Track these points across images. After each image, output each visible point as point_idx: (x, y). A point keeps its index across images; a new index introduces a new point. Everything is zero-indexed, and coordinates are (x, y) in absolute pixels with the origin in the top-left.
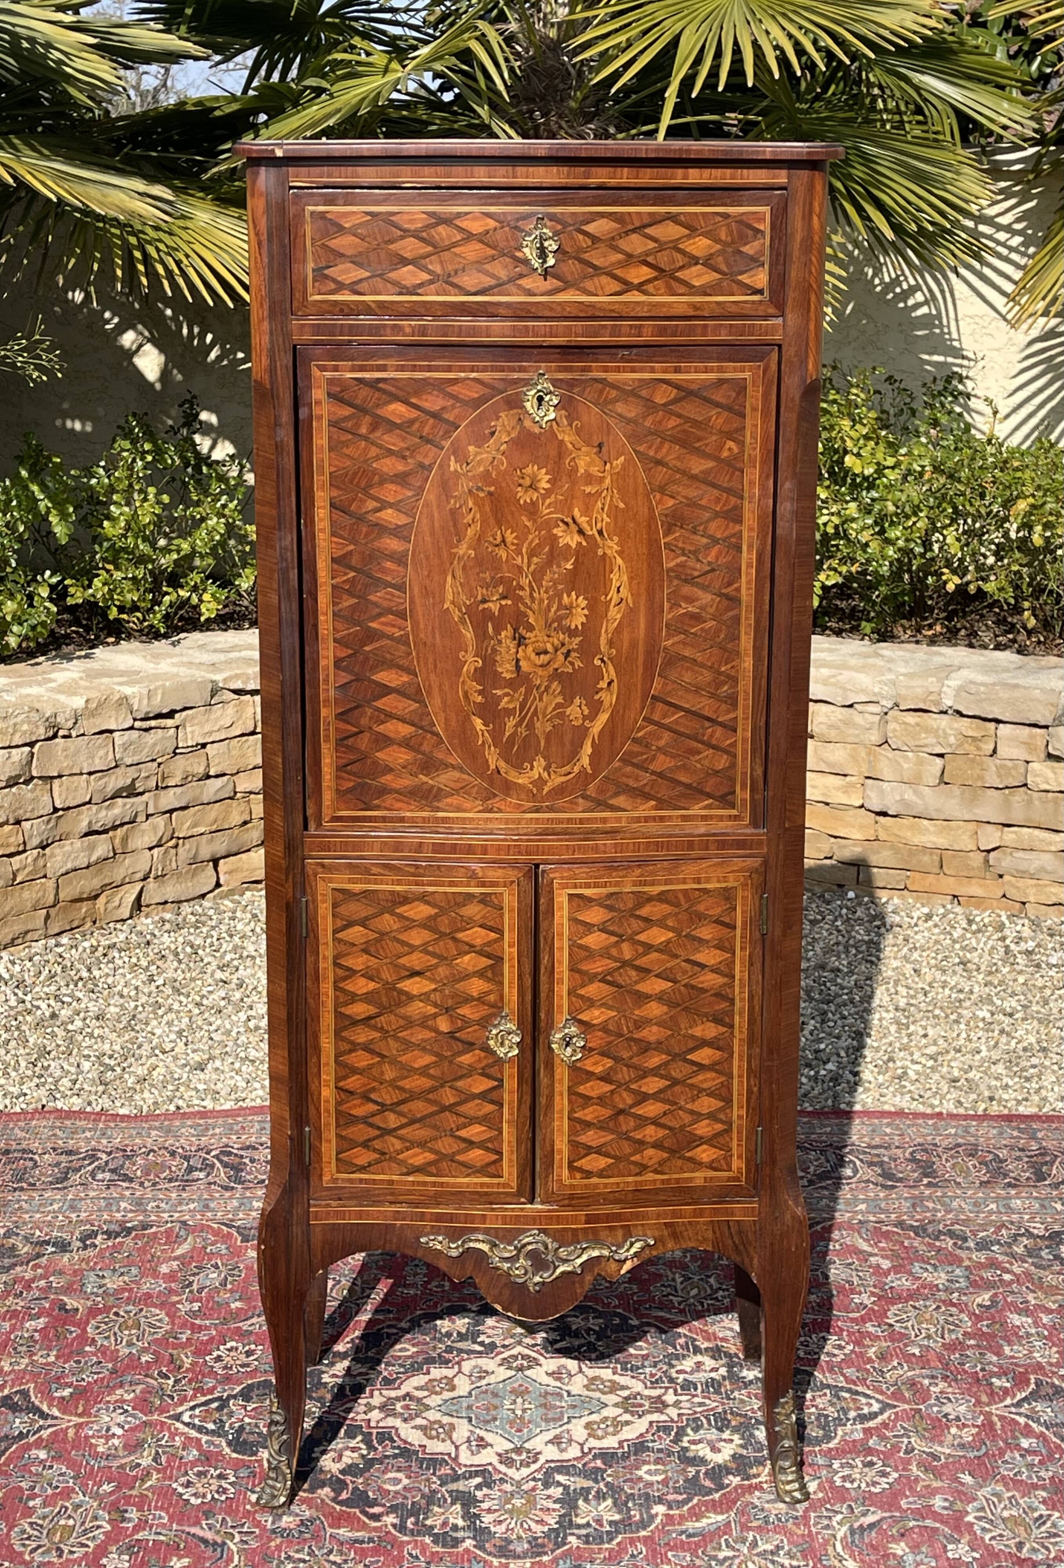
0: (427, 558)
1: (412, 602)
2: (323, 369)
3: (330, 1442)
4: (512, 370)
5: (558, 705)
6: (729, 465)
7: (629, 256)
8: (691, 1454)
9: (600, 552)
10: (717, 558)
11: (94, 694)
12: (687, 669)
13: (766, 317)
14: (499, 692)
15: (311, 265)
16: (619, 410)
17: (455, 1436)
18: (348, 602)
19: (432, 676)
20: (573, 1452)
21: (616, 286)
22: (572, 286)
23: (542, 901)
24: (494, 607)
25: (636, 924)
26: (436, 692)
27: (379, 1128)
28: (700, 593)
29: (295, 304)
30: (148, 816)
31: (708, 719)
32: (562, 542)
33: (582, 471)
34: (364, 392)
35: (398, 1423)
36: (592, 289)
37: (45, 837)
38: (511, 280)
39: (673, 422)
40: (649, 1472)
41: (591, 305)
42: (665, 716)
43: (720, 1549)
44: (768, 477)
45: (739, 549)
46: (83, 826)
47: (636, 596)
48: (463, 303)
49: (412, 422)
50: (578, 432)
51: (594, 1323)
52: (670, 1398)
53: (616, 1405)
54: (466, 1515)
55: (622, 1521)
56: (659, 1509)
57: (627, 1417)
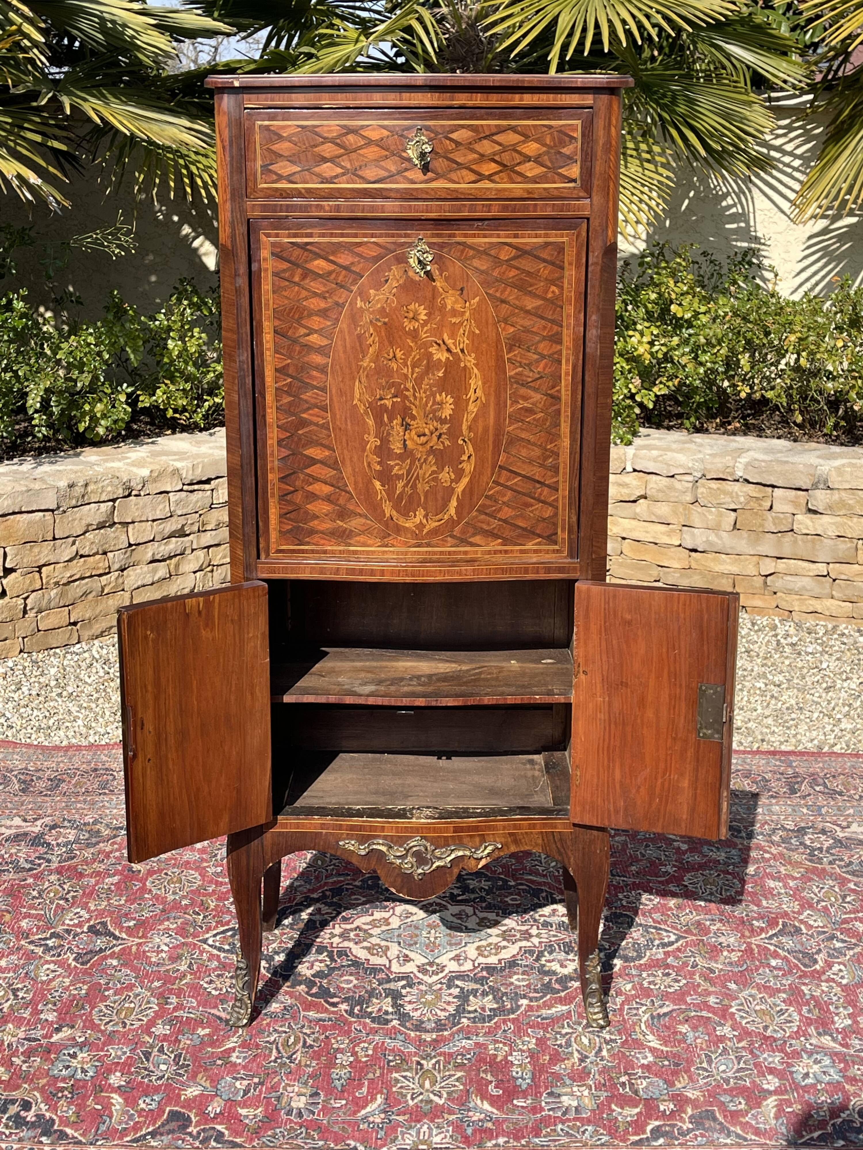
0: (341, 368)
1: (331, 400)
2: (268, 236)
3: (305, 956)
4: (400, 236)
5: (434, 472)
6: (552, 303)
7: (482, 155)
8: (546, 969)
9: (462, 365)
10: (544, 369)
11: (156, 467)
12: (524, 447)
13: (578, 199)
14: (392, 463)
15: (259, 163)
16: (475, 265)
17: (389, 954)
18: (286, 399)
19: (346, 452)
20: (468, 966)
21: (473, 177)
22: (442, 177)
24: (388, 403)
26: (348, 462)
28: (532, 393)
29: (249, 190)
30: (193, 550)
31: (538, 482)
32: (435, 357)
33: (449, 307)
34: (298, 252)
35: (351, 945)
36: (456, 179)
37: (123, 563)
38: (399, 173)
39: (513, 273)
40: (518, 979)
41: (456, 190)
42: (508, 480)
43: (563, 1028)
44: (579, 312)
45: (560, 362)
46: (149, 557)
47: (487, 395)
48: (365, 189)
49: (330, 273)
50: (447, 279)
51: (485, 884)
52: (534, 931)
53: (497, 936)
54: (394, 1005)
55: (498, 1008)
56: (524, 1002)
57: (504, 943)
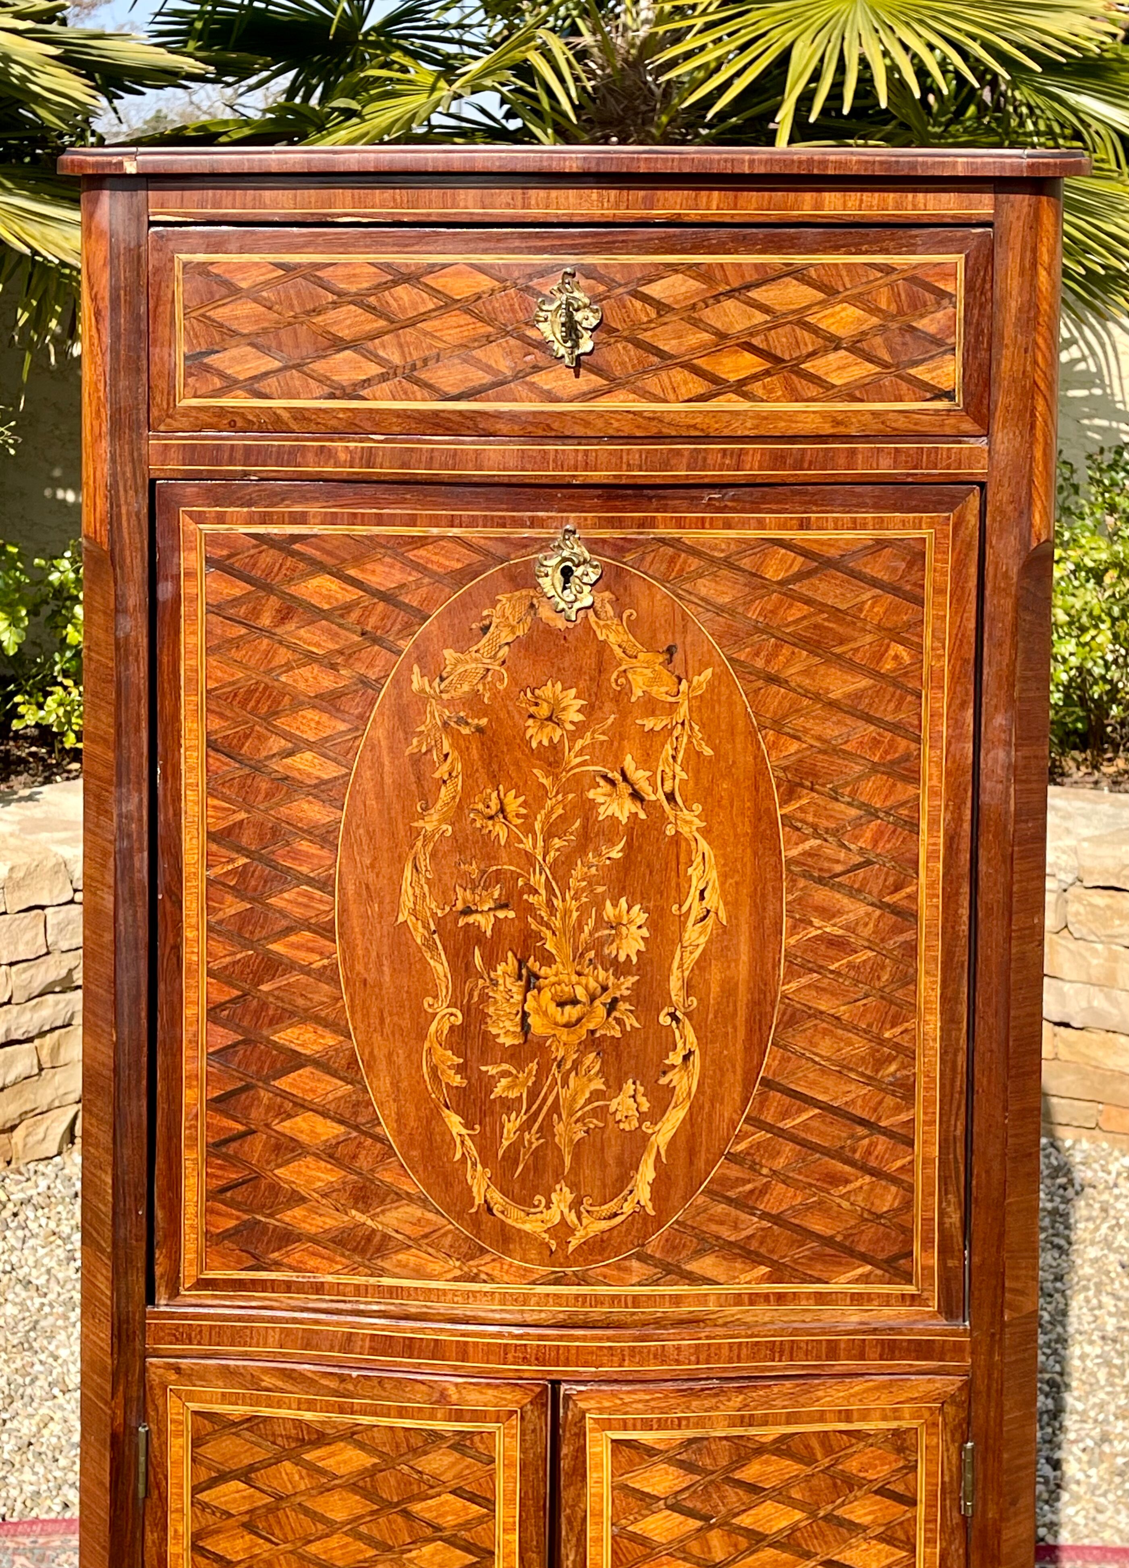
0: (370, 836)
1: (344, 910)
2: (199, 519)
4: (520, 523)
5: (597, 1095)
6: (895, 684)
9: (669, 831)
10: (876, 843)
12: (825, 1033)
13: (958, 437)
14: (492, 1070)
15: (181, 349)
16: (704, 592)
18: (233, 910)
19: (377, 1039)
21: (699, 386)
23: (565, 1450)
24: (485, 923)
25: (733, 1496)
28: (844, 901)
29: (155, 413)
31: (863, 1122)
33: (639, 692)
34: (270, 557)
36: (658, 391)
38: (519, 375)
39: (798, 612)
42: (785, 1116)
44: (963, 706)
45: (914, 827)
47: (733, 907)
48: (436, 413)
49: (347, 608)
50: (633, 627)
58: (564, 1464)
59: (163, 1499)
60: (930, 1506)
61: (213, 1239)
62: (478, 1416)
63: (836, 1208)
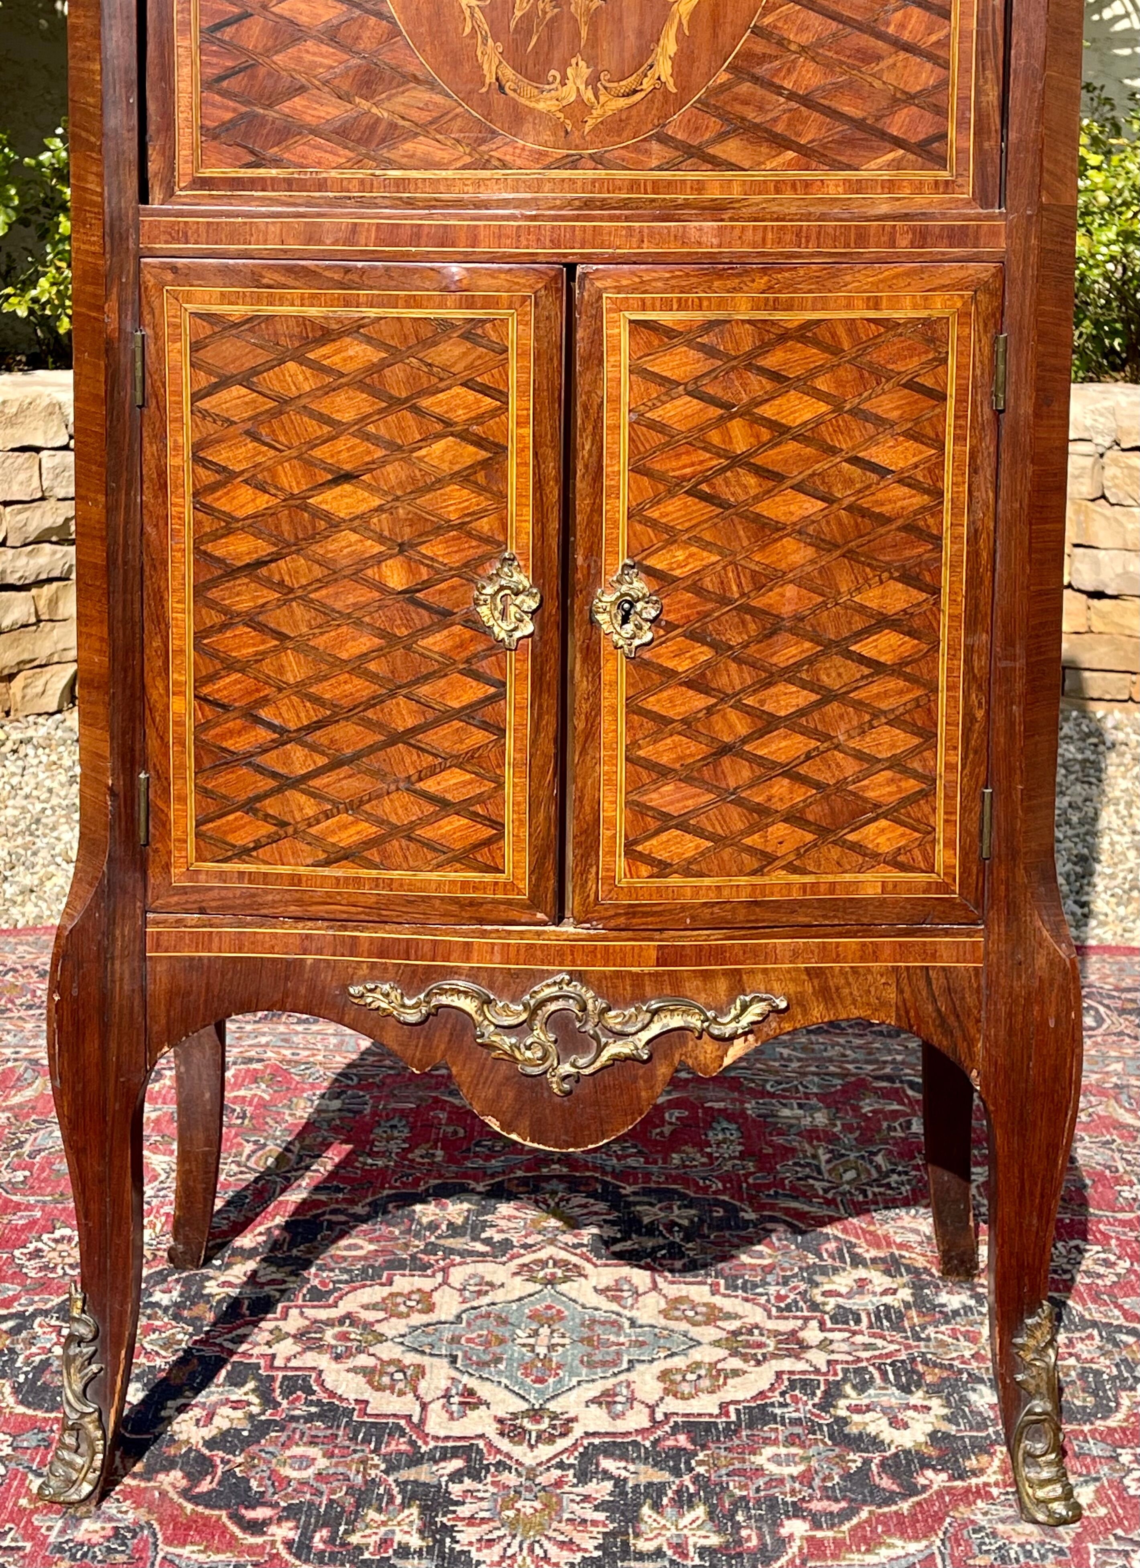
3: (197, 1391)
8: (853, 1430)
17: (423, 1385)
20: (637, 1419)
23: (580, 334)
25: (758, 385)
27: (274, 775)
35: (323, 1361)
40: (776, 1459)
51: (681, 1215)
52: (812, 1334)
53: (716, 1343)
54: (428, 1528)
55: (723, 1549)
56: (796, 1528)
57: (735, 1363)
58: (581, 347)
59: (161, 408)
60: (960, 401)
61: (210, 134)
62: (489, 303)
63: (867, 88)
